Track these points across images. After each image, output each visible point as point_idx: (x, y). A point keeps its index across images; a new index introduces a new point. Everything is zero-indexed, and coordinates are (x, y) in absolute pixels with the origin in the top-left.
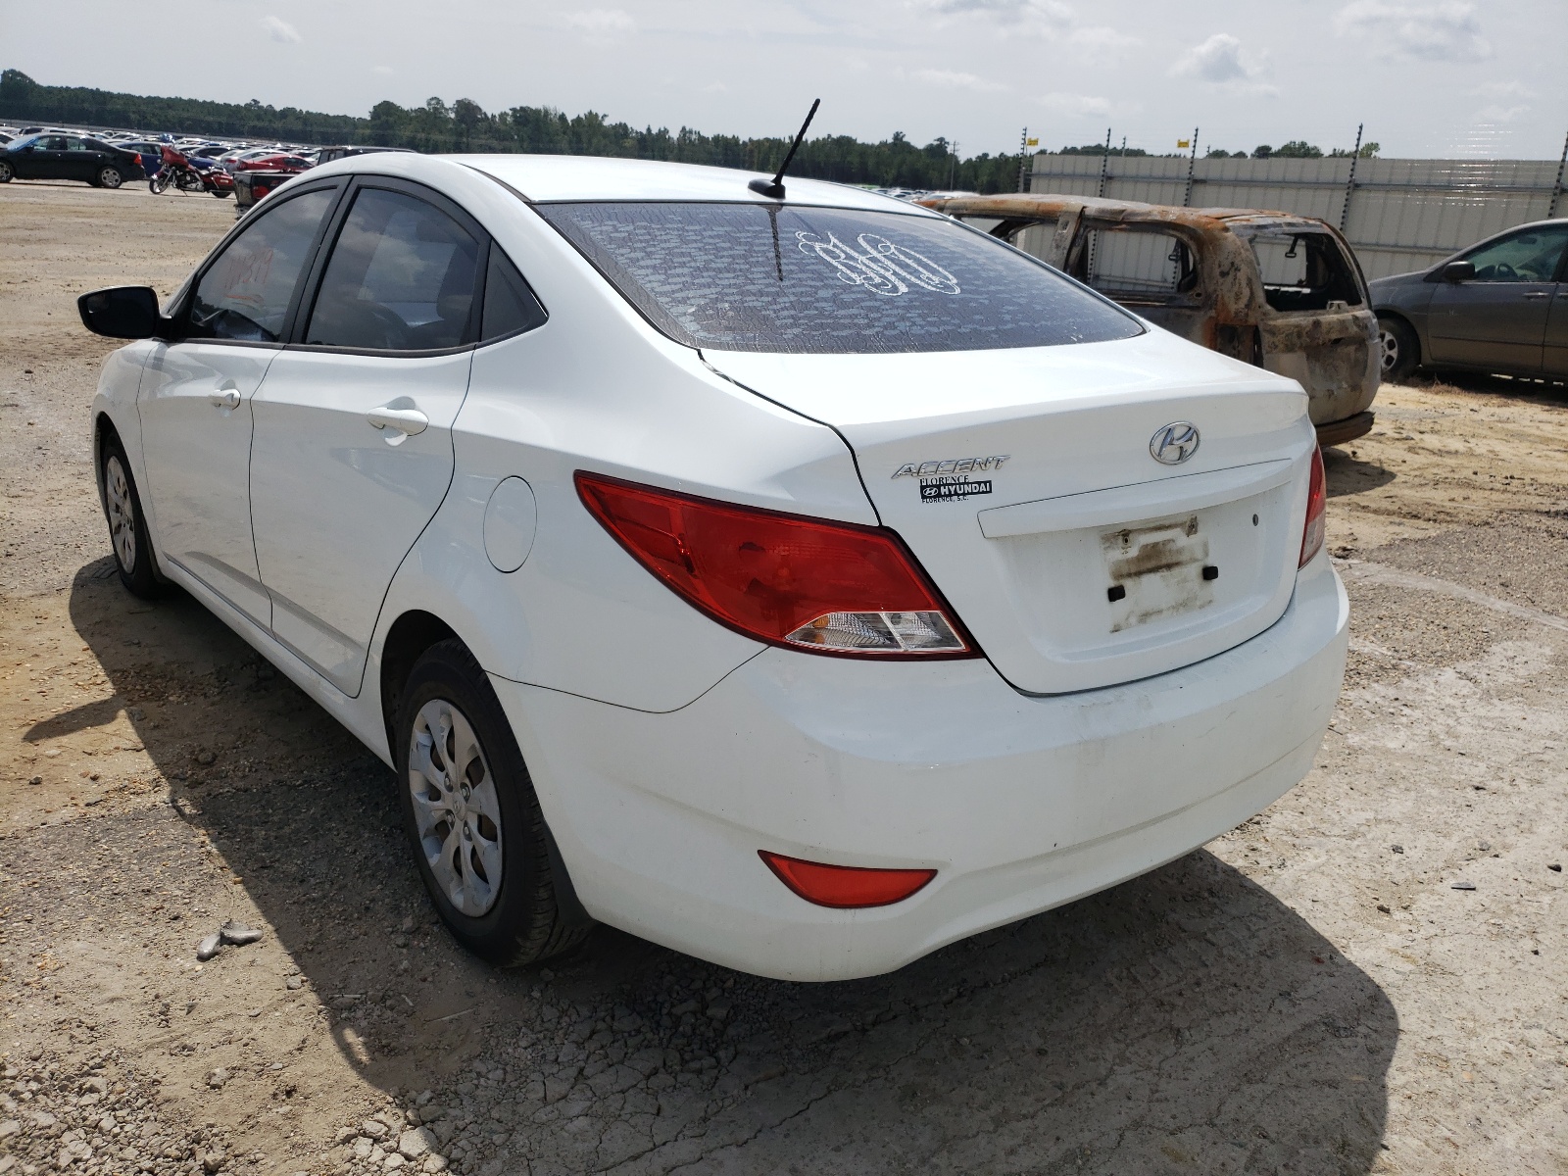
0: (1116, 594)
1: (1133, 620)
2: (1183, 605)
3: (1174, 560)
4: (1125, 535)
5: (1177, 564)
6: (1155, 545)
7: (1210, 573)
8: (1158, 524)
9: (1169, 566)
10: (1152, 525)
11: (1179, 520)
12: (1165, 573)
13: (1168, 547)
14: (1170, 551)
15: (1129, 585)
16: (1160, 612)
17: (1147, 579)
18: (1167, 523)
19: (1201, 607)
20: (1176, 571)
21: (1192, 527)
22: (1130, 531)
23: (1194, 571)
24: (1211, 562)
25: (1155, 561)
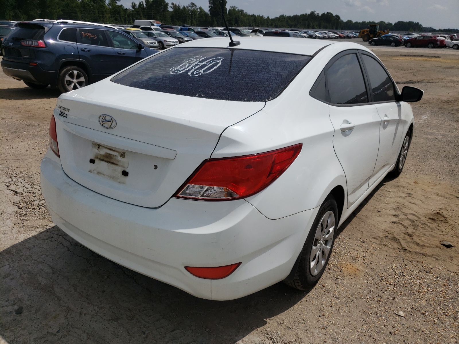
0: (92, 161)
1: (95, 172)
2: (113, 178)
3: (116, 163)
4: (99, 146)
5: (116, 164)
6: (110, 155)
7: (125, 174)
8: (110, 148)
9: (113, 163)
10: (108, 147)
11: (119, 151)
12: (109, 164)
13: (115, 157)
14: (115, 159)
15: (97, 161)
16: (104, 175)
17: (102, 162)
18: (114, 149)
19: (119, 182)
20: (113, 166)
21: (123, 155)
22: (101, 146)
23: (120, 170)
24: (127, 170)
25: (108, 159)
